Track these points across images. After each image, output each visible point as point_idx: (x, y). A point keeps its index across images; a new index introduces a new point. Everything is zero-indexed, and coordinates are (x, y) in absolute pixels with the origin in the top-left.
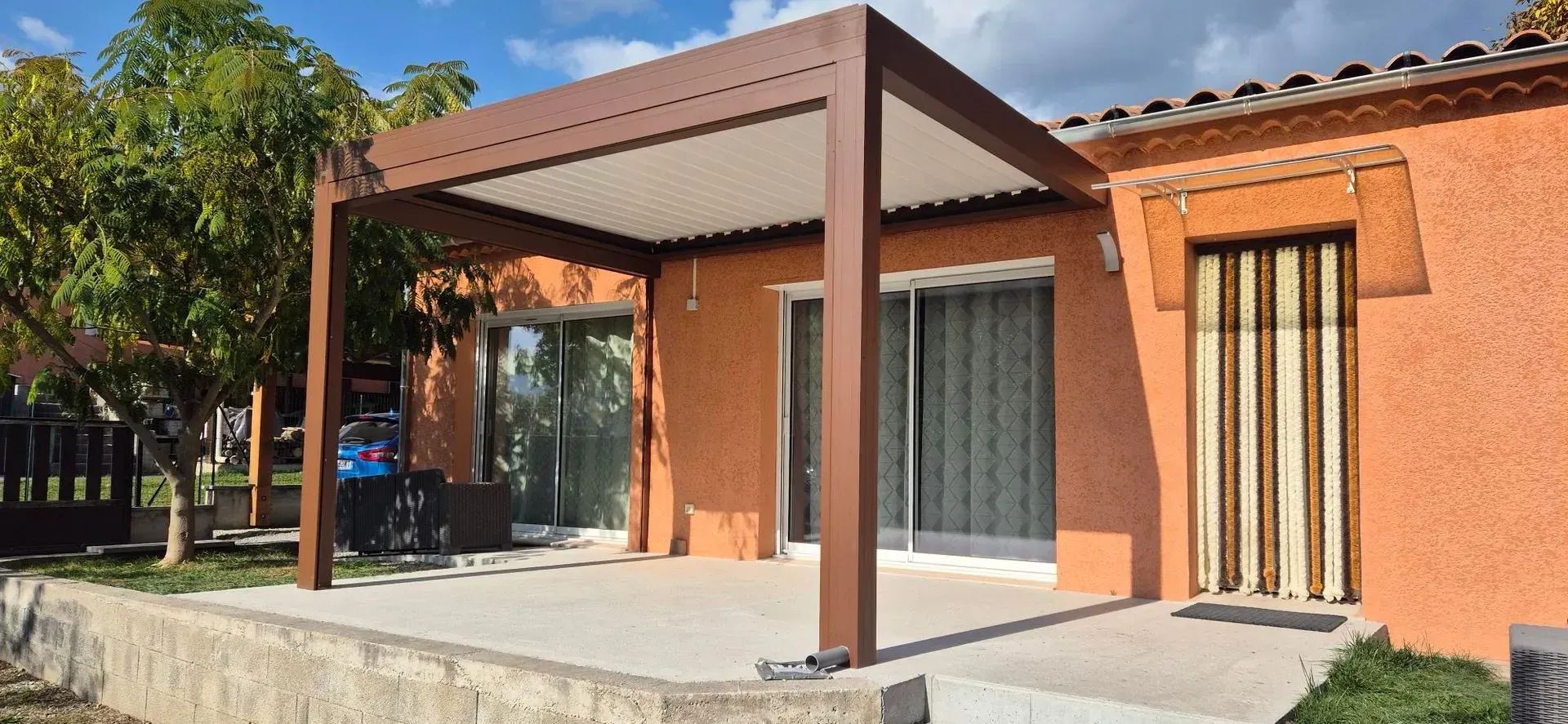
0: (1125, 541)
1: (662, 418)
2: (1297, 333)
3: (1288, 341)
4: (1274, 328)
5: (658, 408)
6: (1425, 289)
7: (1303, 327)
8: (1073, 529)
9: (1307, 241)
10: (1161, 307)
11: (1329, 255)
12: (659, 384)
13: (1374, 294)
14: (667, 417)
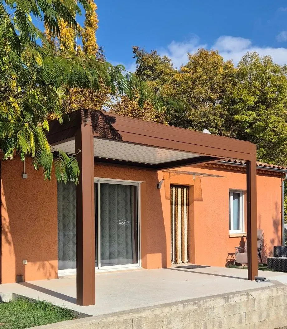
0: (160, 254)
1: (7, 224)
2: (181, 206)
3: (179, 207)
4: (184, 206)
5: (5, 219)
6: (202, 201)
7: (182, 206)
8: (150, 253)
9: (182, 187)
10: (166, 199)
11: (185, 190)
12: (5, 209)
13: (196, 201)
14: (10, 224)
